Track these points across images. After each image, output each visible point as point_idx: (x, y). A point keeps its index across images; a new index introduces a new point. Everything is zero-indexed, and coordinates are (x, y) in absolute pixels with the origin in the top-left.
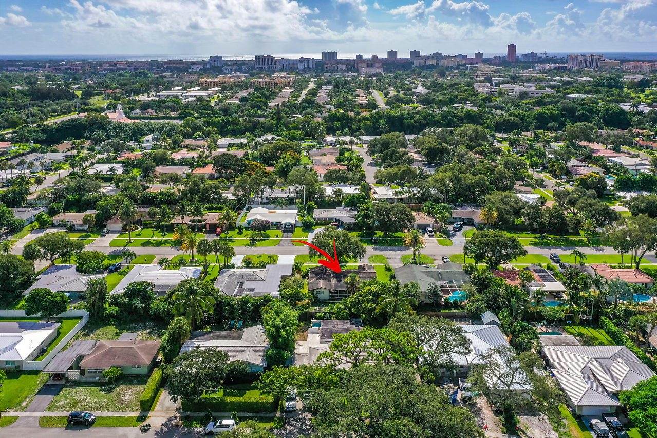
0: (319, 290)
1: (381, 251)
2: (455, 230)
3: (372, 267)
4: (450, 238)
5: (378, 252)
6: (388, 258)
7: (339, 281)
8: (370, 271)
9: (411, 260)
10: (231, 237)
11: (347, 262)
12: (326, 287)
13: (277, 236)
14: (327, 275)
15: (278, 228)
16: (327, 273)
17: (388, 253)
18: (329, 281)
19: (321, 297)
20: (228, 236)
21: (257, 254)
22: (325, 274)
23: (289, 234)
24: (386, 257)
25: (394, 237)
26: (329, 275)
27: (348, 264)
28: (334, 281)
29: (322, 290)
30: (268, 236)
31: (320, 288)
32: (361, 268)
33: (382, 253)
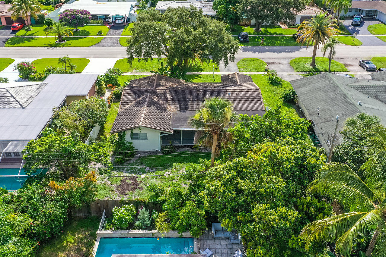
0: (136, 131)
1: (255, 52)
2: (355, 25)
3: (248, 79)
4: (353, 35)
5: (250, 55)
6: (268, 63)
7: (184, 108)
8: (246, 86)
9: (308, 65)
10: (32, 35)
11: (200, 70)
12: (153, 125)
13: (100, 33)
14: (160, 96)
15: (104, 23)
16: (160, 90)
17: (267, 56)
18: (163, 109)
19: (140, 145)
20: (29, 33)
21: (59, 57)
22: (154, 93)
23: (118, 31)
24: (265, 61)
25: (270, 34)
26: (163, 96)
27: (203, 73)
28: (172, 108)
29: (143, 131)
30: (87, 33)
31: (139, 128)
32: (228, 80)
33: (257, 55)
